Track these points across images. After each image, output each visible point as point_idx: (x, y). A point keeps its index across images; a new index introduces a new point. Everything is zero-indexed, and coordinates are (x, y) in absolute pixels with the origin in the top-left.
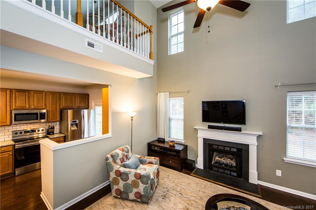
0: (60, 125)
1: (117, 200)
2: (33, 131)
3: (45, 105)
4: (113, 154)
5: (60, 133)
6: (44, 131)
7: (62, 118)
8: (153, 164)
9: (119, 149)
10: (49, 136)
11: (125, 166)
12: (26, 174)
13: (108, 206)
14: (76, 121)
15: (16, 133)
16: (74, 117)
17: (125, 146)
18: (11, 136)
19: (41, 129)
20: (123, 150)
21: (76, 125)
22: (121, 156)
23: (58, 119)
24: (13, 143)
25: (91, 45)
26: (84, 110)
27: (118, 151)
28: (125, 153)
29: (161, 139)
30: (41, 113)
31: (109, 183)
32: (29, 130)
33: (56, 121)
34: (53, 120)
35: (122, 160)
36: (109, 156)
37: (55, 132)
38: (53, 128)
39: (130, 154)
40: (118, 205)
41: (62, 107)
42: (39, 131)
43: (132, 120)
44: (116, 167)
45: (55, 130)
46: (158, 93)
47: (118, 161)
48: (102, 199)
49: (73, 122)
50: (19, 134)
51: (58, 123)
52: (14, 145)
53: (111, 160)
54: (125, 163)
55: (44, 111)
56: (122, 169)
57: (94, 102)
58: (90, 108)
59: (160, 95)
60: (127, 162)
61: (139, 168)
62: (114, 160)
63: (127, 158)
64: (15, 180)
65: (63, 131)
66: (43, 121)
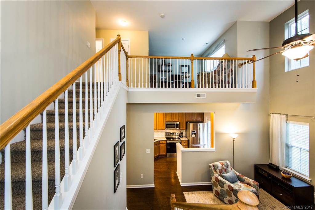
0: (186, 131)
1: (216, 198)
2: (173, 134)
3: (179, 119)
4: (215, 165)
5: (186, 137)
6: (178, 135)
7: (187, 128)
8: (251, 186)
9: (219, 162)
10: (180, 138)
11: (222, 176)
12: (170, 158)
13: (209, 198)
14: (194, 132)
15: (167, 134)
16: (194, 129)
17: (226, 161)
18: (165, 135)
19: (177, 133)
20: (223, 164)
21: (195, 134)
22: (220, 168)
23: (185, 128)
24: (166, 139)
25: (198, 96)
26: (200, 124)
27: (218, 164)
28: (224, 167)
29: (273, 166)
30: (177, 124)
31: (211, 184)
32: (172, 133)
33: (184, 129)
34: (182, 129)
35: (221, 172)
36: (211, 165)
37: (183, 136)
38: (182, 133)
39: (229, 169)
40: (216, 201)
41: (187, 120)
42: (176, 134)
43: (234, 141)
44: (216, 175)
45: (183, 134)
46: (271, 115)
47: (218, 171)
48: (206, 192)
49: (193, 132)
50: (168, 135)
51: (185, 130)
52: (166, 141)
53: (212, 168)
54: (223, 174)
55: (178, 123)
56: (220, 178)
57: (207, 117)
58: (204, 122)
59: (273, 116)
60: (225, 175)
61: (236, 183)
62: (215, 169)
63: (226, 171)
64: (166, 159)
65: (188, 136)
66: (178, 128)
